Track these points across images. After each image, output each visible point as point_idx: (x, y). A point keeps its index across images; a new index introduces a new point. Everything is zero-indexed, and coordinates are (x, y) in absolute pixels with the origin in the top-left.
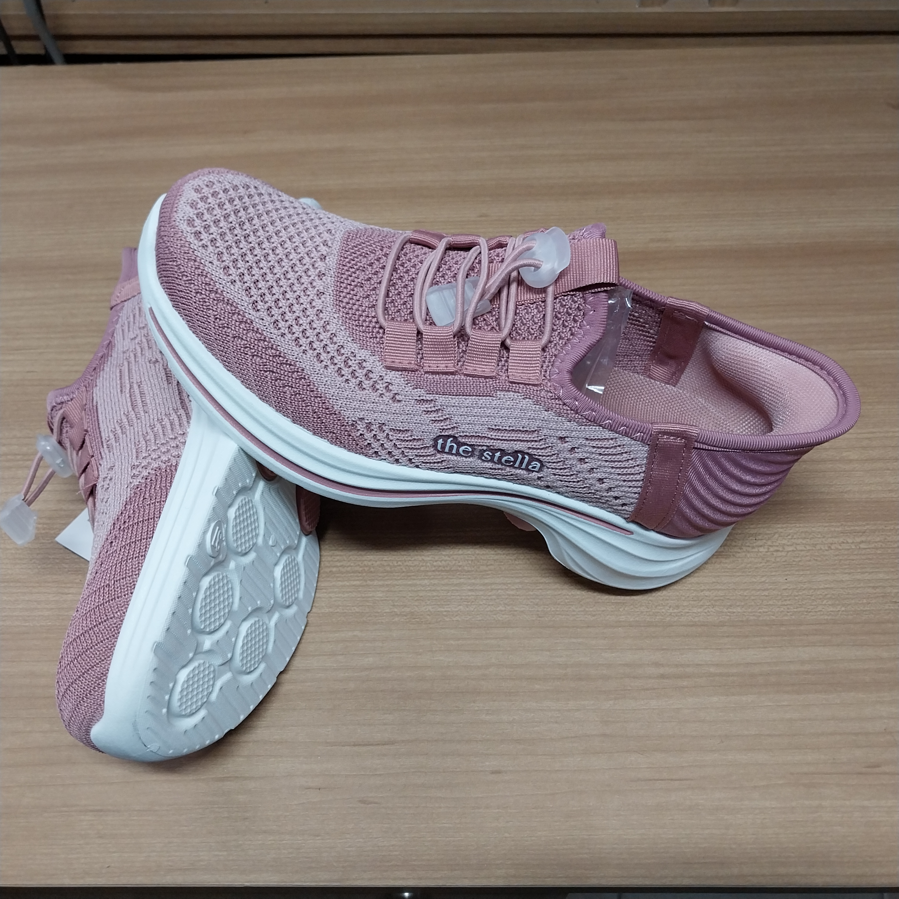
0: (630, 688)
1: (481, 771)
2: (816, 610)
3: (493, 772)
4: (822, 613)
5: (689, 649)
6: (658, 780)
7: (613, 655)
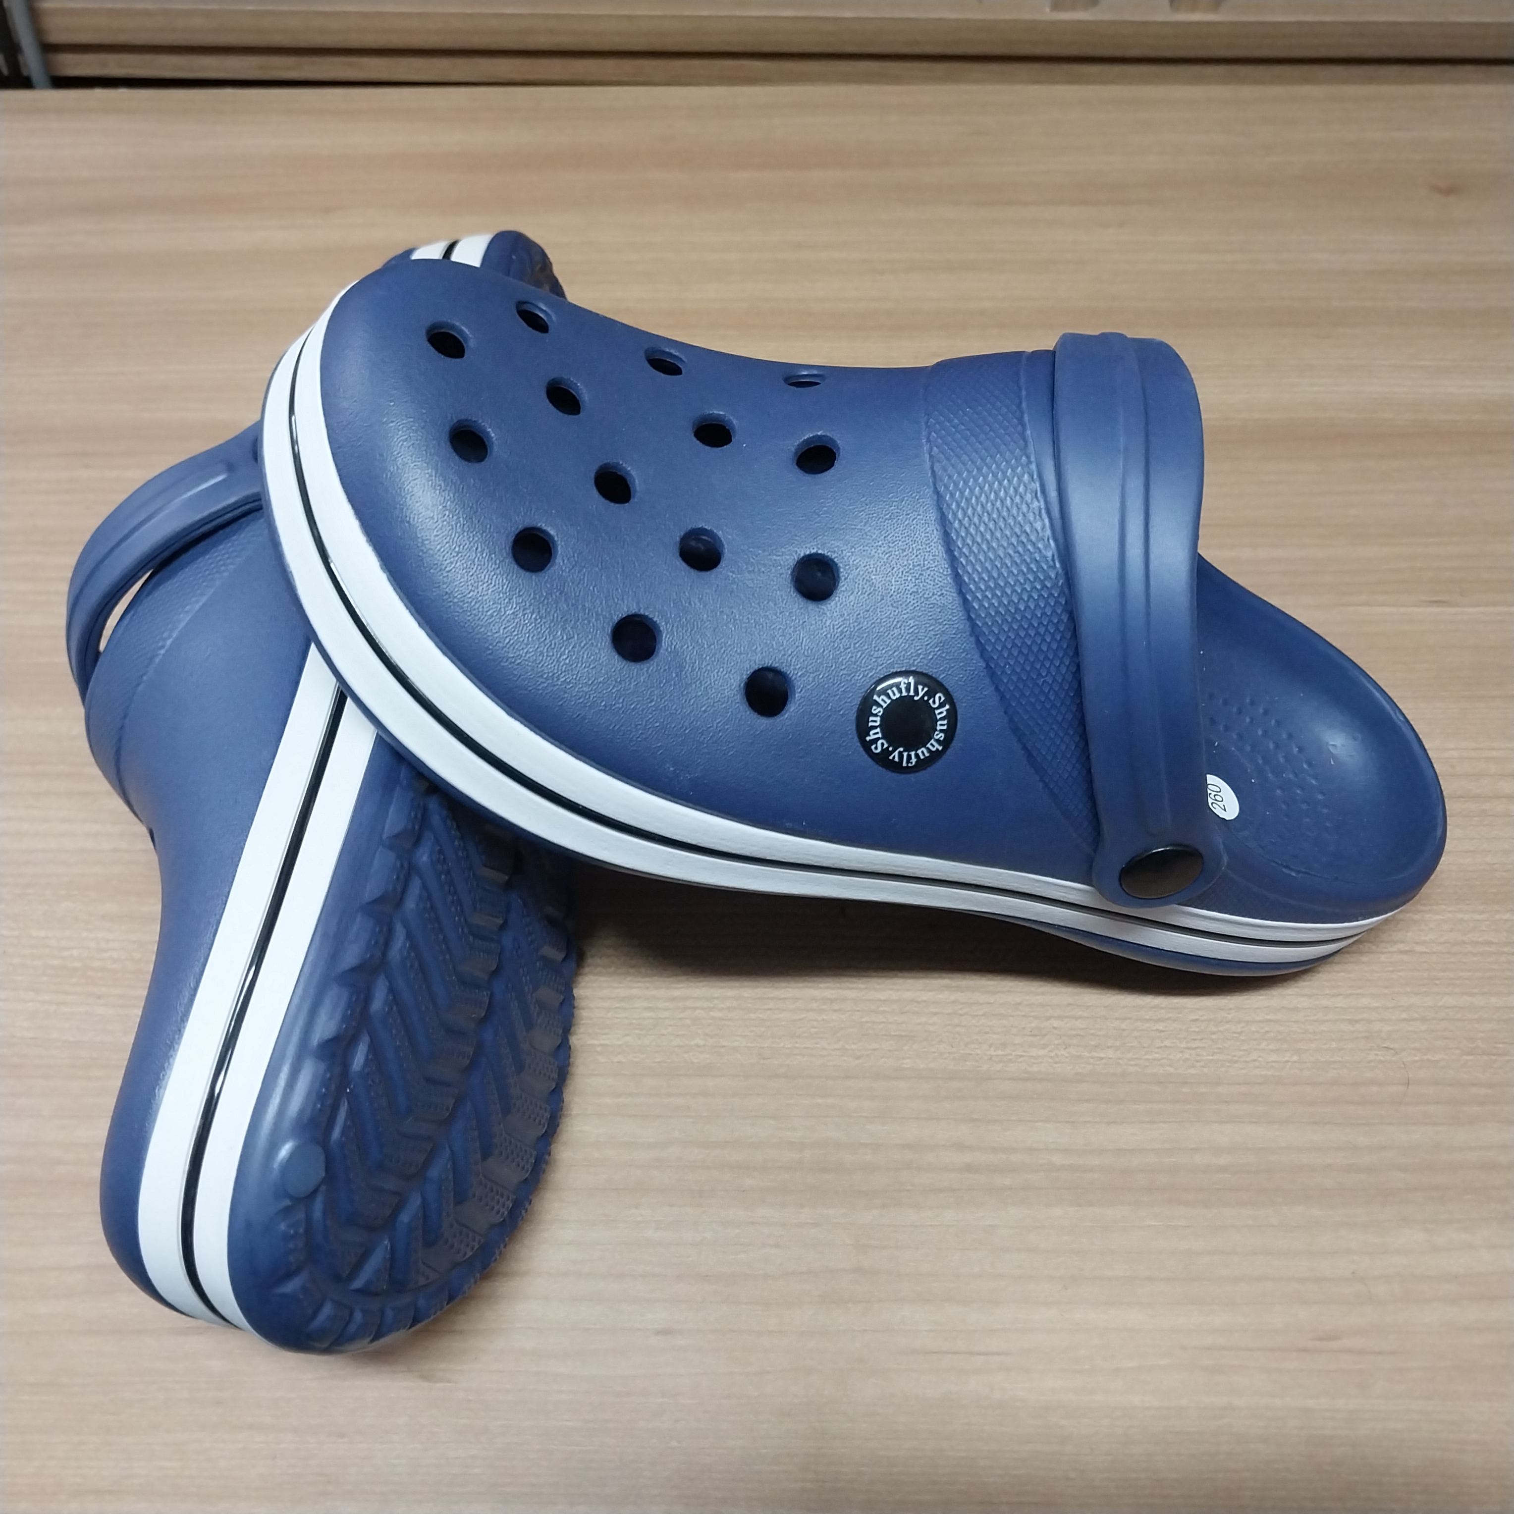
0: (910, 1188)
1: (639, 1329)
2: (1247, 1059)
4: (1257, 1064)
5: (1020, 1121)
6: (947, 1353)
7: (886, 1128)
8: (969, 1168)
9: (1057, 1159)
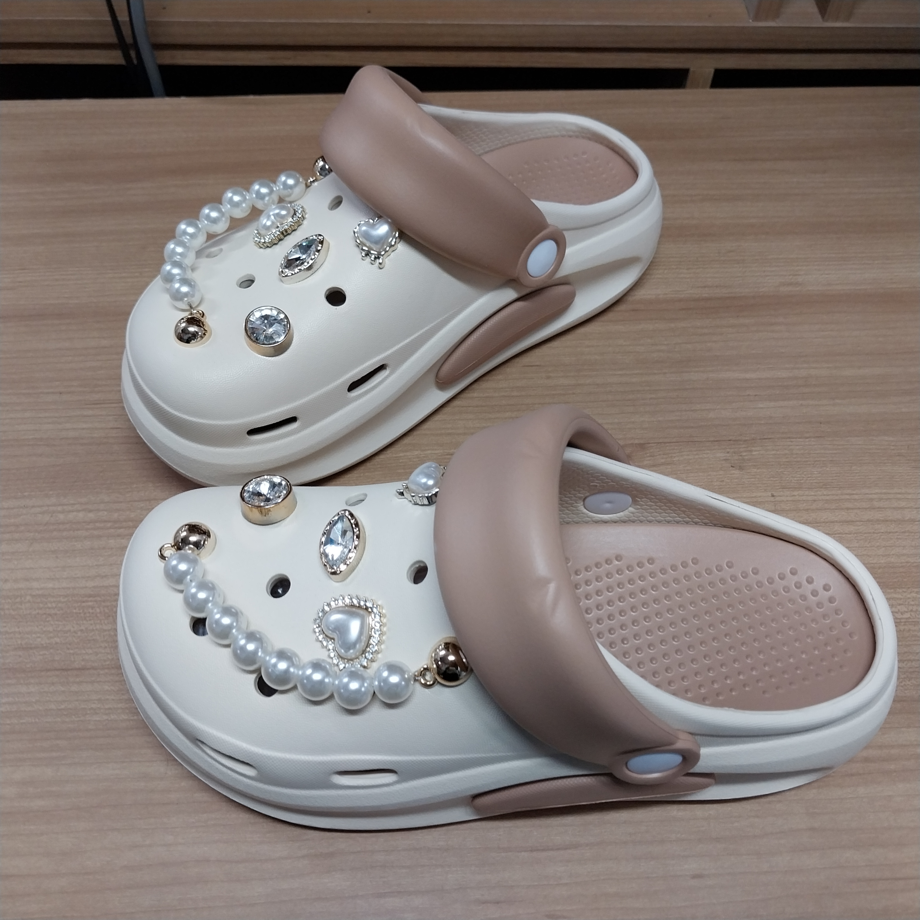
1: (681, 876)
3: (695, 877)
6: (880, 879)
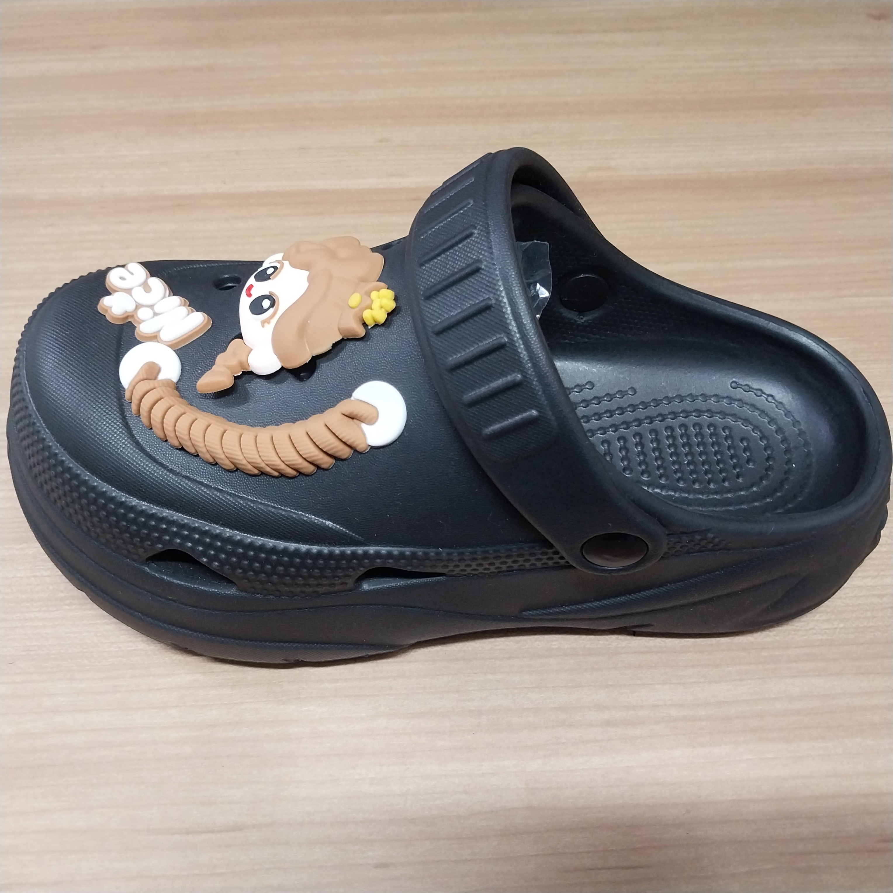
8: (608, 723)
9: (674, 712)
